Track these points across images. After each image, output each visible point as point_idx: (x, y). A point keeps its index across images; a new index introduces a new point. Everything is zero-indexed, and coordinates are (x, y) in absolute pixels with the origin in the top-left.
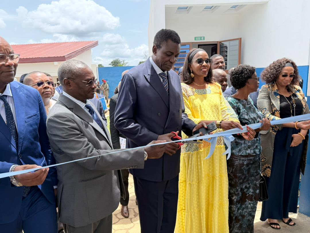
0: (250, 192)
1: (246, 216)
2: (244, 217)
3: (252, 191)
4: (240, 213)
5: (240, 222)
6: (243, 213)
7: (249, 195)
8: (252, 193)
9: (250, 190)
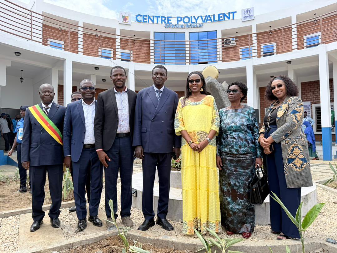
0: (241, 191)
1: (237, 213)
2: (236, 214)
3: (243, 190)
4: (231, 209)
5: (232, 217)
6: (234, 209)
7: (240, 194)
8: (243, 192)
9: (241, 189)
